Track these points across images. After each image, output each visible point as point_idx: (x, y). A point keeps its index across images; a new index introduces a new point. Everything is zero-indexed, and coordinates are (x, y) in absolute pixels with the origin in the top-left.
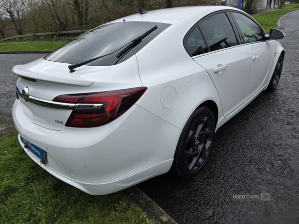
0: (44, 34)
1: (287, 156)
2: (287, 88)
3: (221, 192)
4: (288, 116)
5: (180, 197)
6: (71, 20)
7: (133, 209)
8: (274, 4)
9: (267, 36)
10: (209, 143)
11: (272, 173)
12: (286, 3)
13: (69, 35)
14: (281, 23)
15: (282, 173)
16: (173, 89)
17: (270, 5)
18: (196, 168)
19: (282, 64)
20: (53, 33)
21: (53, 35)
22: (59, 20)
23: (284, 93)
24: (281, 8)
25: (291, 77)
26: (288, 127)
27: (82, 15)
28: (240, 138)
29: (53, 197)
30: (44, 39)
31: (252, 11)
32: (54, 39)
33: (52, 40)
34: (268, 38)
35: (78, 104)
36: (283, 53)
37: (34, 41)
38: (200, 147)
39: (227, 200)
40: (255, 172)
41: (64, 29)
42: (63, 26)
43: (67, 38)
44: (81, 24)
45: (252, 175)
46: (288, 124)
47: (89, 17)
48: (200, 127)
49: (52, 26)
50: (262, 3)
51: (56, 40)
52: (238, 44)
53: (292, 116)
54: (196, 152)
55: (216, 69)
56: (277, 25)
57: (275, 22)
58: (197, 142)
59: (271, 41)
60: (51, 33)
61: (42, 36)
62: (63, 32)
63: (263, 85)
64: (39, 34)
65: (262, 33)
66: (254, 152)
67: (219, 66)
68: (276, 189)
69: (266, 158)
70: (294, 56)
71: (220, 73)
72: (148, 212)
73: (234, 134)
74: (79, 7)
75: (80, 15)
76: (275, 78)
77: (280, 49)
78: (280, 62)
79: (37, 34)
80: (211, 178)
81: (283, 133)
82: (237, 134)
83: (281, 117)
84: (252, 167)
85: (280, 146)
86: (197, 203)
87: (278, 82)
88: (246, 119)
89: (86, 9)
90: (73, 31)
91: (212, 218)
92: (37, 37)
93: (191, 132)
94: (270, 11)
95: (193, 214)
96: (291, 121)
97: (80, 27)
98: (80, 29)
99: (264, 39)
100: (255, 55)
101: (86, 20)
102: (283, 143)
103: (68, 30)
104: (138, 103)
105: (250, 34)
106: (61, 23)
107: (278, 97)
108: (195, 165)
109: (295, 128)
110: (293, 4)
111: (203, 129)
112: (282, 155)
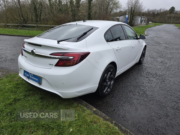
0: (12, 24)
1: (146, 90)
2: (147, 63)
3: (117, 102)
4: (147, 74)
5: (99, 104)
6: (30, 18)
7: (80, 107)
8: (144, 22)
9: (139, 37)
10: (112, 82)
11: (139, 96)
12: (150, 22)
13: (29, 27)
14: (147, 33)
15: (143, 96)
16: (100, 55)
17: (142, 22)
18: (106, 92)
19: (145, 51)
20: (19, 25)
21: (18, 26)
22: (23, 17)
23: (146, 65)
24: (147, 25)
25: (150, 58)
26: (147, 79)
27: (38, 16)
28: (126, 82)
29: (41, 102)
30: (12, 27)
31: (132, 24)
32: (18, 28)
33: (17, 29)
34: (139, 39)
35: (62, 57)
36: (146, 46)
37: (5, 28)
38: (109, 83)
39: (120, 105)
40: (132, 95)
41: (26, 23)
42: (25, 21)
43: (27, 28)
44: (37, 21)
45: (131, 96)
46: (147, 78)
47: (42, 18)
48: (109, 73)
49: (18, 20)
50: (138, 21)
51: (20, 29)
52: (126, 39)
53: (148, 74)
54: (107, 85)
55: (117, 49)
56: (145, 33)
57: (144, 32)
58: (107, 81)
59: (140, 40)
60: (17, 25)
61: (11, 26)
62: (25, 25)
63: (136, 60)
64: (9, 24)
65: (136, 36)
66: (132, 88)
67: (118, 47)
68: (140, 102)
69: (137, 91)
70: (152, 49)
71: (118, 51)
72: (87, 107)
73: (123, 81)
74: (36, 11)
75: (37, 16)
76: (142, 58)
77: (144, 44)
78: (144, 50)
79: (7, 24)
80: (113, 97)
81: (144, 81)
82: (124, 81)
83: (144, 75)
84: (131, 94)
85: (143, 86)
86: (107, 106)
87: (143, 60)
88: (129, 75)
89: (41, 13)
90: (32, 25)
91: (114, 112)
92: (8, 26)
93: (106, 75)
94: (142, 25)
95: (106, 110)
96: (148, 77)
97: (36, 23)
98: (36, 24)
99: (137, 39)
100: (133, 45)
101: (40, 19)
102: (144, 85)
103: (28, 24)
104: (87, 58)
105: (131, 36)
106: (24, 19)
107: (143, 67)
108: (106, 91)
109: (150, 79)
110: (153, 23)
111: (111, 75)
112: (143, 90)
